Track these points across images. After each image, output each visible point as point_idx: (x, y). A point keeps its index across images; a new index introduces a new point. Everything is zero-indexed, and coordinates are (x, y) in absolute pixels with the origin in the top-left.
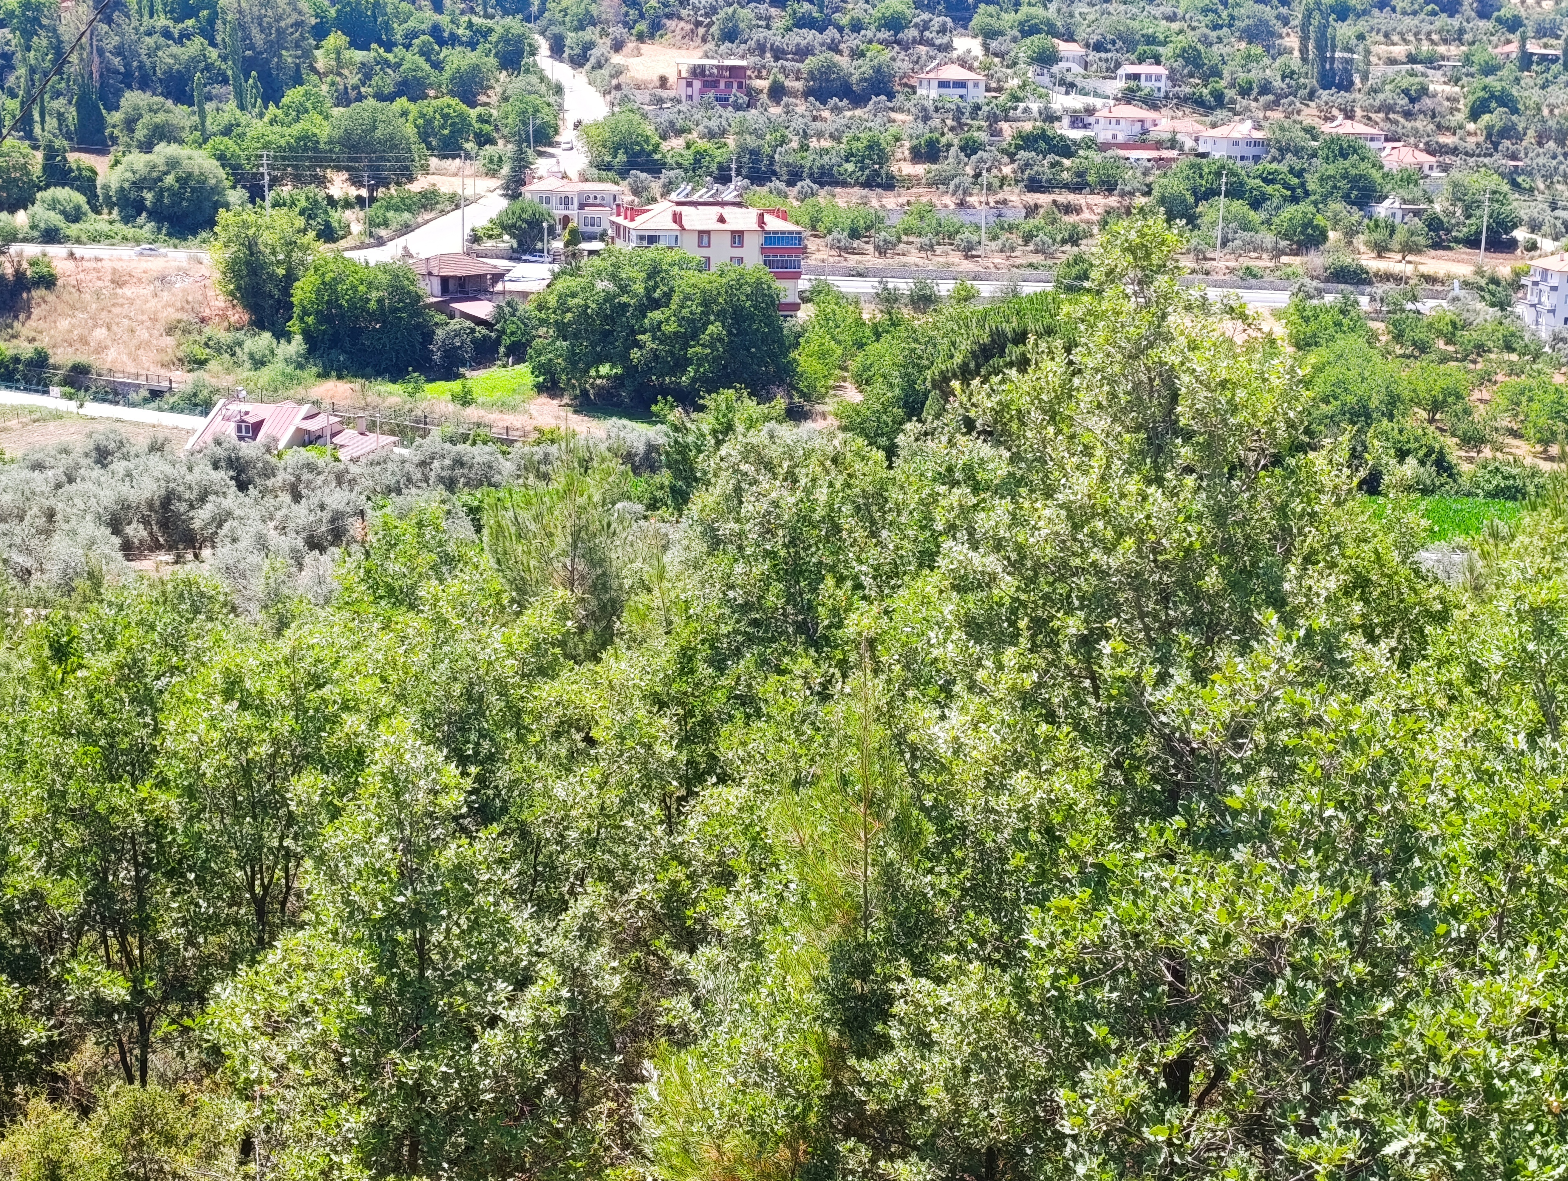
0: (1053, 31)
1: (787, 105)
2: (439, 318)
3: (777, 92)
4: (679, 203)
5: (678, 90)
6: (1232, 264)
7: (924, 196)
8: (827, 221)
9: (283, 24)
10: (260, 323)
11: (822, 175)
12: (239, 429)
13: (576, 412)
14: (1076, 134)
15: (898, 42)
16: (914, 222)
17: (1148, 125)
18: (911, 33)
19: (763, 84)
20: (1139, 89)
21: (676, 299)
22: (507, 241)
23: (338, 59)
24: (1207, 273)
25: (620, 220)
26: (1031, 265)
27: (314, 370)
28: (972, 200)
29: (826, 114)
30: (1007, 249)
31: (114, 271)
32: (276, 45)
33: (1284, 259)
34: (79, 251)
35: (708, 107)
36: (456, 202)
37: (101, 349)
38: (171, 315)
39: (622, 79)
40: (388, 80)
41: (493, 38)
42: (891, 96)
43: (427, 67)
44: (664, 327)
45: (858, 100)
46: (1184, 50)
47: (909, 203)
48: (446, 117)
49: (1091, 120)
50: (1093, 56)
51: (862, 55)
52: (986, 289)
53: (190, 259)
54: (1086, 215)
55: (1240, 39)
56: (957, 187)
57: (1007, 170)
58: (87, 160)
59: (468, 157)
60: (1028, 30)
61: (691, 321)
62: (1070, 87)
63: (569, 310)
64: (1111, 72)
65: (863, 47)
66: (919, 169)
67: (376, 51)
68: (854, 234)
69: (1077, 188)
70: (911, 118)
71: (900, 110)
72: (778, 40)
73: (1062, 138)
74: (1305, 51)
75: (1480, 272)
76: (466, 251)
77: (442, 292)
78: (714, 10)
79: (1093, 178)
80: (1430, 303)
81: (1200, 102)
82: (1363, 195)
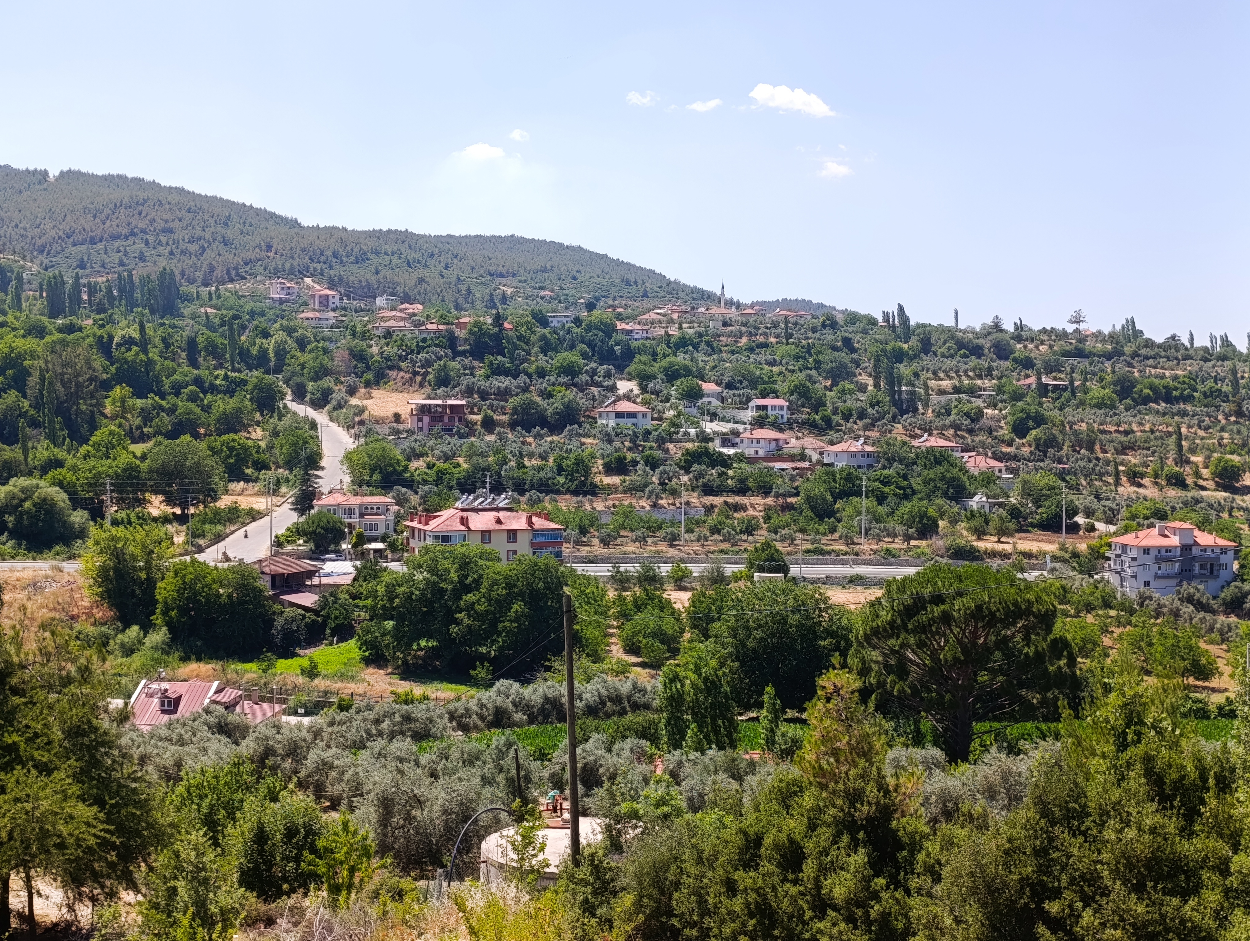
1: (499, 434)
2: (277, 607)
3: (489, 425)
4: (463, 510)
5: (411, 424)
6: (874, 547)
7: (625, 499)
9: (80, 379)
10: (125, 620)
11: (541, 485)
12: (162, 704)
13: (402, 679)
14: (729, 451)
15: (575, 385)
16: (622, 520)
17: (781, 443)
18: (584, 378)
19: (478, 418)
20: (767, 416)
21: (485, 584)
22: (302, 545)
23: (123, 406)
24: (857, 554)
25: (415, 524)
26: (722, 551)
27: (177, 655)
28: (663, 502)
29: (530, 439)
30: (702, 539)
32: (74, 396)
33: (913, 543)
35: (438, 436)
36: (254, 515)
38: (44, 614)
39: (365, 415)
40: (167, 420)
41: (249, 387)
42: (579, 425)
43: (198, 411)
44: (477, 607)
45: (556, 428)
46: (796, 387)
47: (614, 506)
48: (232, 449)
49: (738, 440)
50: (727, 392)
51: (550, 395)
52: (696, 570)
53: (53, 568)
54: (751, 511)
55: (826, 378)
56: (651, 492)
57: (685, 479)
59: (248, 480)
60: (672, 375)
61: (499, 602)
62: (714, 416)
63: (397, 596)
64: (744, 404)
65: (549, 389)
66: (616, 480)
67: (152, 400)
68: (583, 531)
69: (742, 491)
70: (596, 441)
71: (587, 436)
72: (484, 384)
73: (720, 454)
74: (876, 385)
75: (1063, 548)
76: (277, 554)
77: (274, 586)
78: (428, 363)
79: (751, 483)
80: (1035, 573)
81: (815, 425)
82: (958, 492)
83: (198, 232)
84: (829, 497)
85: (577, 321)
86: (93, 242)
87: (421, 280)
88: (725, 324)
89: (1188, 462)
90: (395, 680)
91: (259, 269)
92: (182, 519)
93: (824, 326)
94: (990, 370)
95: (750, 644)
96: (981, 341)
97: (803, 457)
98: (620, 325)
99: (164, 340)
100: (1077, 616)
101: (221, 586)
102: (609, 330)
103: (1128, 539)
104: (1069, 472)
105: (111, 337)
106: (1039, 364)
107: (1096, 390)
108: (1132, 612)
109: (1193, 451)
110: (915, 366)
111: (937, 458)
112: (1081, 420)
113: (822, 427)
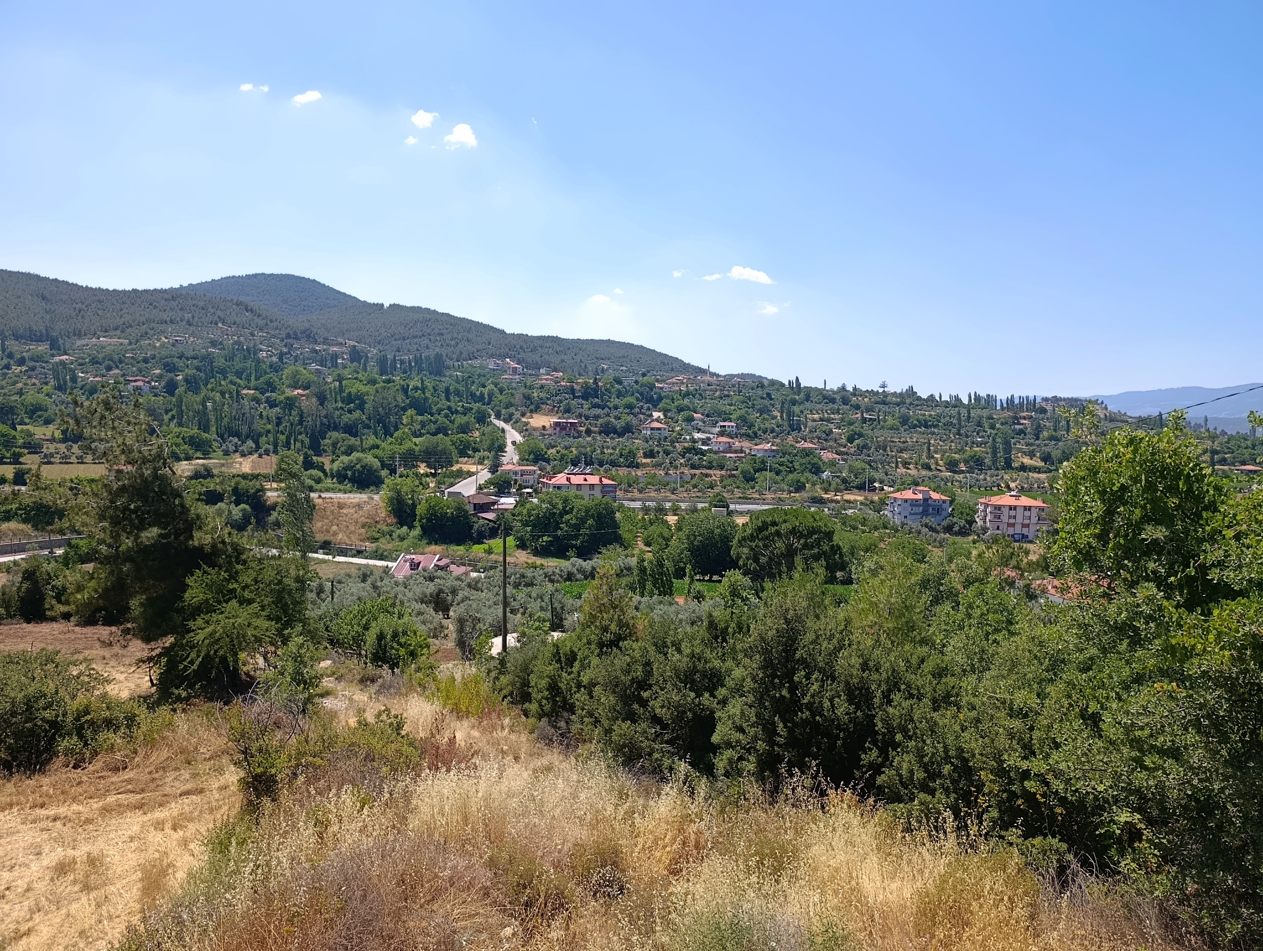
0: (689, 409)
1: (593, 437)
2: (475, 519)
3: (588, 432)
4: (568, 474)
5: (550, 431)
6: (773, 496)
7: (652, 471)
9: (391, 406)
10: (401, 524)
11: (612, 463)
12: (411, 565)
13: (534, 556)
14: (705, 448)
15: (632, 414)
16: (650, 480)
17: (731, 444)
18: (637, 410)
19: (584, 429)
20: (725, 431)
21: (575, 510)
22: (492, 489)
23: (412, 419)
24: (764, 500)
25: (545, 480)
26: (697, 497)
27: (426, 541)
28: (670, 472)
29: (608, 440)
30: (688, 491)
31: (339, 503)
32: (388, 414)
33: (793, 494)
34: (323, 495)
35: (563, 437)
36: (470, 474)
37: (335, 534)
38: (363, 520)
39: (528, 427)
40: (433, 427)
41: (473, 412)
42: (633, 433)
43: (448, 422)
44: (570, 521)
45: (621, 435)
46: (741, 416)
47: (646, 473)
48: (463, 442)
49: (710, 442)
50: (706, 419)
51: (619, 419)
53: (369, 498)
55: (756, 412)
56: (665, 467)
57: (682, 461)
58: (320, 459)
59: (469, 457)
60: (680, 410)
61: (581, 519)
62: (699, 430)
63: (533, 515)
64: (714, 425)
65: (619, 415)
66: (648, 460)
67: (426, 417)
68: (630, 486)
69: (710, 468)
70: (640, 441)
71: (636, 439)
72: (587, 412)
73: (700, 449)
74: (782, 417)
75: (866, 499)
76: (479, 493)
77: (475, 509)
78: (561, 402)
79: (714, 464)
80: (851, 511)
81: (749, 436)
82: (817, 470)
83: (455, 335)
84: (752, 471)
85: (636, 382)
86: (404, 339)
87: (563, 361)
88: (709, 385)
89: (933, 457)
90: (531, 556)
91: (484, 354)
92: (434, 475)
93: (758, 387)
94: (839, 409)
95: (696, 543)
96: (835, 396)
97: (742, 451)
98: (657, 385)
99: (434, 388)
100: (869, 532)
101: (448, 508)
102: (652, 387)
103: (897, 495)
104: (873, 461)
105: (408, 386)
106: (863, 407)
107: (890, 421)
108: (897, 531)
109: (936, 452)
110: (801, 407)
111: (807, 453)
112: (881, 435)
113: (752, 437)
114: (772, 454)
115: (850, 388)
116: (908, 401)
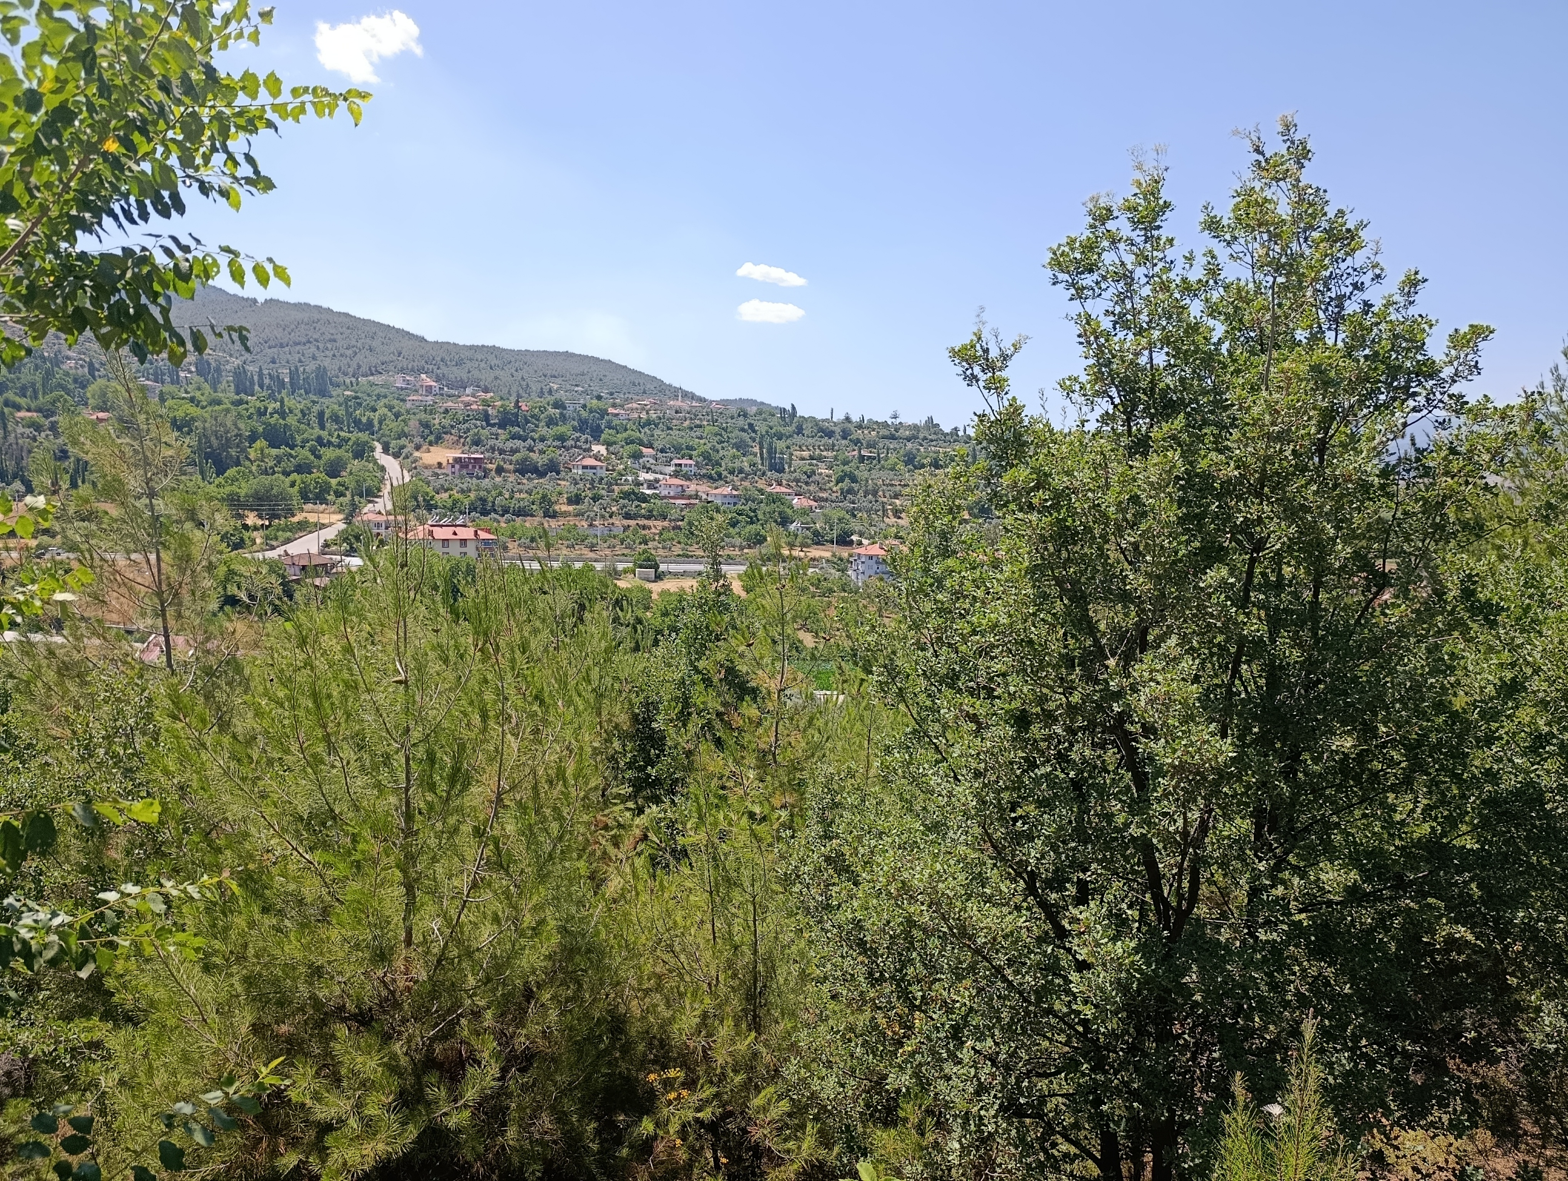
0: (641, 443)
1: (504, 477)
3: (500, 470)
4: (432, 526)
7: (572, 521)
8: (519, 533)
9: (229, 435)
11: (520, 511)
14: (649, 492)
15: (563, 447)
16: (565, 534)
17: (685, 488)
18: (570, 443)
19: (493, 466)
20: (681, 471)
22: (340, 546)
23: (262, 453)
26: (624, 556)
28: (596, 523)
29: (524, 481)
30: (612, 547)
32: (225, 446)
35: (462, 477)
36: (318, 527)
39: (420, 464)
40: (290, 464)
41: (351, 443)
42: (558, 473)
43: (312, 457)
45: (542, 475)
46: (704, 453)
47: (563, 525)
48: (318, 483)
49: (658, 485)
50: (660, 455)
51: (544, 453)
52: (599, 566)
54: (653, 530)
56: (589, 517)
57: (614, 509)
59: (328, 503)
60: (629, 442)
62: (648, 470)
64: (668, 463)
65: (545, 449)
66: (571, 508)
67: (284, 449)
68: (533, 540)
69: (648, 518)
70: (568, 483)
71: (563, 479)
72: (501, 445)
73: (643, 493)
74: (762, 454)
75: (834, 555)
76: (319, 552)
77: (301, 573)
78: (468, 430)
79: (657, 513)
80: (812, 570)
81: (710, 477)
82: (784, 521)
83: (353, 343)
85: (584, 406)
86: (282, 346)
87: (496, 378)
91: (391, 368)
94: (834, 445)
96: (834, 428)
98: (611, 410)
102: (604, 413)
104: (857, 509)
105: (266, 408)
106: (865, 443)
110: (788, 442)
111: (774, 499)
112: (878, 477)
113: (716, 479)
114: (732, 501)
115: (855, 418)
116: (921, 436)
